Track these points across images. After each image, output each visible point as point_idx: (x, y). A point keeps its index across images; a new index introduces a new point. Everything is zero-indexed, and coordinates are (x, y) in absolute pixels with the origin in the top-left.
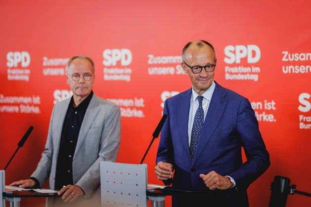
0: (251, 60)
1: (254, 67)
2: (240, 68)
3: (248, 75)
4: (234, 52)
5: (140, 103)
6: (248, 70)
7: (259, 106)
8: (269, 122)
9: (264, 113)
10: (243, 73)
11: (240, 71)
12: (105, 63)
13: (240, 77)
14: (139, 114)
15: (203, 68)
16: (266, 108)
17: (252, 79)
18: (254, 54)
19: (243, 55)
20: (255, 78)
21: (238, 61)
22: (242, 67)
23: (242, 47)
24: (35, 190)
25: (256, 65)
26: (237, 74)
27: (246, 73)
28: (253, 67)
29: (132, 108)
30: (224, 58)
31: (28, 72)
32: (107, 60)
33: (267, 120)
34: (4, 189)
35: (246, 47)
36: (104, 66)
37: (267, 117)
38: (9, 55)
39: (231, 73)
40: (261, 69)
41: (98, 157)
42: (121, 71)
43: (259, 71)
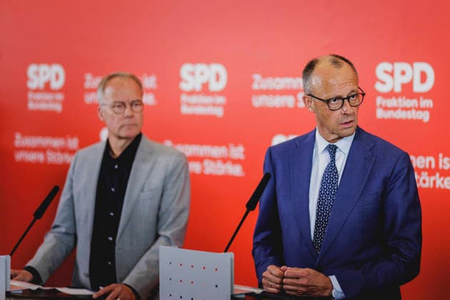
0: (418, 88)
1: (424, 98)
2: (400, 100)
3: (414, 111)
4: (392, 74)
5: (238, 152)
6: (413, 103)
7: (430, 163)
8: (445, 189)
9: (438, 175)
10: (406, 109)
11: (401, 105)
12: (184, 86)
13: (400, 115)
14: (236, 171)
15: (346, 101)
16: (440, 166)
17: (420, 118)
18: (424, 77)
19: (406, 79)
20: (425, 117)
21: (398, 89)
22: (404, 97)
23: (404, 66)
24: (60, 289)
25: (426, 95)
26: (395, 109)
27: (410, 109)
28: (421, 98)
29: (225, 160)
30: (374, 83)
31: (60, 97)
32: (186, 82)
33: (442, 187)
34: (8, 286)
35: (412, 66)
36: (181, 92)
37: (443, 182)
38: (32, 69)
39: (386, 109)
40: (434, 103)
41: (157, 236)
42: (208, 100)
43: (432, 105)
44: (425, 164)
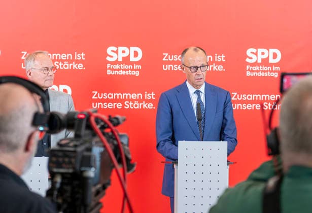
1: (136, 65)
2: (122, 66)
15: (199, 68)
18: (136, 54)
20: (137, 74)
25: (137, 63)
30: (106, 57)
43: (140, 68)
44: (137, 97)
